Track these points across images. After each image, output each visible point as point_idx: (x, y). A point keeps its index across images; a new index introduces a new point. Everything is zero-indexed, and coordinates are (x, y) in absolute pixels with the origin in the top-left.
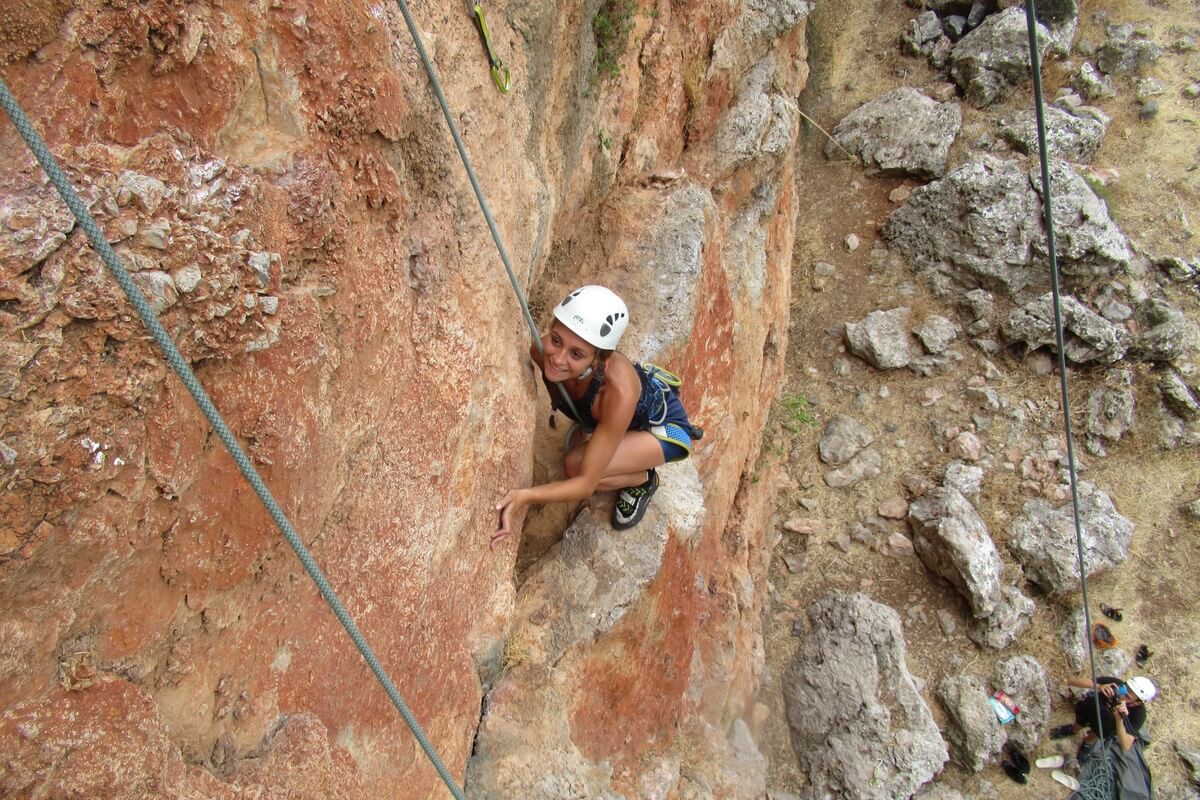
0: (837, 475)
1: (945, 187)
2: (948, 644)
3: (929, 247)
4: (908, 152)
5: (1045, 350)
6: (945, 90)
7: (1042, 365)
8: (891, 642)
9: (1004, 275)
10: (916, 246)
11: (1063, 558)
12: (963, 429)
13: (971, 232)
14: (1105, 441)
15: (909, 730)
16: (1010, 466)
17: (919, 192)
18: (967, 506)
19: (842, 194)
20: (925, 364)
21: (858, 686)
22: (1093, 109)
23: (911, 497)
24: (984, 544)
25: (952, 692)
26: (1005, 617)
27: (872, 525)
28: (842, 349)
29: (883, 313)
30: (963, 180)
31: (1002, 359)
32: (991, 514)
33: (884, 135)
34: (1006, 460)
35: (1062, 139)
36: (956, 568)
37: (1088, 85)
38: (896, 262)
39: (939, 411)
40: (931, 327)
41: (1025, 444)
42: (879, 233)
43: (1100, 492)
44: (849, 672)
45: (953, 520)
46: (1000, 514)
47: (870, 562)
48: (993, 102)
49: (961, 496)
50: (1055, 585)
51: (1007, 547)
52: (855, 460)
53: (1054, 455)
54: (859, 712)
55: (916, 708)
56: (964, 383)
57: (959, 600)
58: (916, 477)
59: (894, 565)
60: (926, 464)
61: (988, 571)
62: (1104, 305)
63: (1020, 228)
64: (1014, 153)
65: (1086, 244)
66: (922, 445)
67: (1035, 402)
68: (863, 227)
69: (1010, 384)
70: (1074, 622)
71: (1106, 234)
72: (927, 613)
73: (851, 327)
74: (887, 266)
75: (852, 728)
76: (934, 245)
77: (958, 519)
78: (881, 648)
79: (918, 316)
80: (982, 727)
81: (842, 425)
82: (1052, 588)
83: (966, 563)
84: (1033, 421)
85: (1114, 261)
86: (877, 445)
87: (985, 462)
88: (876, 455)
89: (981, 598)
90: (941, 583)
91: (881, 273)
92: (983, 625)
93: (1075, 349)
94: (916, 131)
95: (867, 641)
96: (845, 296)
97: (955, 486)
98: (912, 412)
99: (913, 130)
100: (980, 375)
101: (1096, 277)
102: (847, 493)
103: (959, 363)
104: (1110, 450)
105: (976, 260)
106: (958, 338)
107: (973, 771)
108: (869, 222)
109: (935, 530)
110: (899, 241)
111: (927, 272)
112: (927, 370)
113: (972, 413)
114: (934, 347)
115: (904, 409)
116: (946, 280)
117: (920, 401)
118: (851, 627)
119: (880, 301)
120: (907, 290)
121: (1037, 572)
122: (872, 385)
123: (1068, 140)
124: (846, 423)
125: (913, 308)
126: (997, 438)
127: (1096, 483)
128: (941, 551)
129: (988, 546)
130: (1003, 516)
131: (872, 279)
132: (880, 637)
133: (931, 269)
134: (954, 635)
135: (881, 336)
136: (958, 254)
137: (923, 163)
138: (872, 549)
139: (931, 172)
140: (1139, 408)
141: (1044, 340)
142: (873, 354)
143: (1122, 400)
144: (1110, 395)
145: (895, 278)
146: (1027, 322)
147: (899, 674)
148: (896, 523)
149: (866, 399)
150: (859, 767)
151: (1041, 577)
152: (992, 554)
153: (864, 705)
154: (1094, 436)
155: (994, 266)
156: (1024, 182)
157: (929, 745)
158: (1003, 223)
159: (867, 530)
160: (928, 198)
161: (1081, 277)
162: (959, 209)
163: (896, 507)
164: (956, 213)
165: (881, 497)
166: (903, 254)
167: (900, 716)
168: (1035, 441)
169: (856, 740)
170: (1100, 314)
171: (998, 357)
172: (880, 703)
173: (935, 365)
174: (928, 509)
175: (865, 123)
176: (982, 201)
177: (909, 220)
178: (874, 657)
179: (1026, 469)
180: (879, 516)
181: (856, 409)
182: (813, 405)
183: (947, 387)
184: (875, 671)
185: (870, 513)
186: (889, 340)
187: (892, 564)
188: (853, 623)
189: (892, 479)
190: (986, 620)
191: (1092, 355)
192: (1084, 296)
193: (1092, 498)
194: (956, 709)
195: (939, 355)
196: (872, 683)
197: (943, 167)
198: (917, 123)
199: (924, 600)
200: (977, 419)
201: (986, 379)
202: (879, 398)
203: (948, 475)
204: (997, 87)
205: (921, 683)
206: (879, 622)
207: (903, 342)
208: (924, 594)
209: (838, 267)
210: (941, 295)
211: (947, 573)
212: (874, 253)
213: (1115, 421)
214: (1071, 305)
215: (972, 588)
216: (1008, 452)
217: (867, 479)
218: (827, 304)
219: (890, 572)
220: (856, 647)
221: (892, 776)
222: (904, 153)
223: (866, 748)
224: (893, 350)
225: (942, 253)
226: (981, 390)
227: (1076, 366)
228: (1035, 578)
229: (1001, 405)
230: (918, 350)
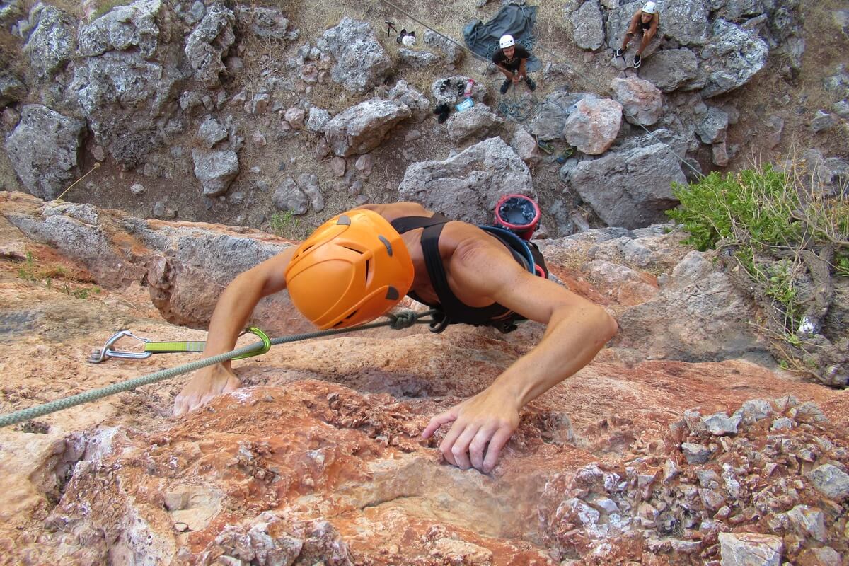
0: (316, 203)
1: (97, 118)
2: (427, 135)
3: (144, 133)
4: (64, 145)
5: (225, 60)
6: (10, 115)
7: (236, 64)
8: (431, 169)
9: (170, 82)
10: (143, 143)
11: (370, 60)
12: (283, 118)
13: (135, 102)
14: (289, 28)
15: (484, 159)
16: (308, 89)
17: (99, 137)
18: (338, 117)
19: (97, 196)
20: (236, 141)
21: (458, 190)
22: (32, 12)
23: (331, 155)
24: (365, 107)
25: (458, 133)
26: (410, 97)
27: (350, 180)
28: (223, 198)
29: (196, 168)
30: (92, 104)
31: (231, 89)
32: (342, 103)
33: (47, 162)
34: (304, 92)
35: (58, 35)
36: (381, 126)
37: (10, 13)
38: (155, 158)
39: (269, 134)
40: (208, 135)
41: (292, 79)
42: (130, 170)
43: (325, 35)
44: (449, 196)
45: (349, 126)
46: (342, 98)
47: (376, 183)
48: (23, 81)
49: (332, 121)
50: (388, 67)
51: (364, 94)
52: (306, 191)
53: (300, 61)
54: (474, 190)
55: (471, 155)
56: (249, 116)
57: (399, 126)
58: (317, 151)
59: (377, 168)
60: (308, 144)
61: (382, 106)
62: (192, 18)
63: (134, 68)
64: (68, 70)
65: (149, 23)
66: (294, 146)
67: (263, 71)
68: (125, 181)
69: (249, 85)
70: (410, 57)
71: (141, 9)
72: (407, 147)
73: (206, 191)
74: (159, 164)
75: (484, 195)
76: (144, 129)
77: (348, 123)
78: (436, 175)
79: (199, 144)
80: (478, 116)
81: (280, 199)
82: (390, 69)
83: (378, 119)
84: (277, 73)
85: (162, 6)
86: (294, 175)
87: (306, 105)
88: (302, 176)
89: (400, 111)
90: (388, 138)
91: (163, 169)
92: (415, 112)
93: (226, 40)
94: (46, 138)
95: (430, 184)
96: (182, 195)
97: (324, 125)
98: (270, 152)
99: (45, 142)
100: (243, 105)
101: (172, 20)
102: (328, 197)
103: (235, 118)
104: (296, 26)
105: (157, 100)
106: (216, 118)
107: (503, 123)
108: (121, 176)
109: (356, 138)
110: (138, 155)
111: (165, 136)
112: (240, 140)
113: (271, 112)
114: (223, 134)
115: (268, 157)
116: (171, 123)
117: (262, 147)
118: (421, 194)
119: (186, 170)
120: (177, 151)
121: (379, 78)
122: (250, 178)
123: (58, 31)
124: (279, 196)
125: (193, 147)
126: (289, 97)
127: (319, 37)
128: (369, 135)
129: (366, 105)
130: (343, 96)
131: (168, 175)
132: (428, 176)
133: (162, 134)
134: (421, 131)
135: (214, 169)
136: (151, 113)
137: (74, 135)
138: (367, 181)
139: (82, 129)
140: (266, 4)
141: (219, 60)
142: (228, 176)
143: (261, 15)
144: (258, 22)
145: (168, 159)
146: (207, 69)
147: (450, 164)
148: (349, 165)
149: (261, 182)
150: (507, 191)
151: (383, 75)
152: (370, 103)
153: (470, 187)
154: (286, 34)
155: (163, 87)
156: (97, 61)
157: (491, 147)
158: (130, 79)
159: (354, 184)
160: (105, 132)
161: (172, 30)
162: (116, 109)
163: (338, 165)
164: (119, 112)
165: (331, 174)
166: (149, 153)
167: (475, 164)
168: (290, 73)
169: (491, 192)
170: (200, 21)
171: (231, 92)
172: (468, 176)
173: (236, 134)
174: (341, 143)
175: (36, 176)
176: (111, 92)
177: (122, 146)
178: (440, 179)
179: (311, 79)
180: (344, 176)
181: (268, 190)
182: (265, 219)
183: (252, 127)
184: (449, 179)
185: (342, 182)
186: (218, 164)
187: (376, 168)
188: (419, 192)
189: (319, 167)
190: (413, 110)
191: (230, 29)
192: (185, 31)
193: (329, 40)
194: (468, 131)
195: (229, 131)
196: (456, 181)
197: (78, 120)
198: (39, 137)
199: (399, 149)
200: (275, 108)
201: (246, 101)
202: (260, 174)
203: (316, 129)
204: (11, 77)
205: (452, 152)
206: (418, 176)
207: (219, 155)
208: (396, 149)
209: (158, 199)
210: (183, 127)
211: (383, 132)
212: (147, 173)
213: (276, 20)
214: (195, 38)
215: (393, 117)
216: (299, 90)
217: (319, 183)
218: (187, 208)
219: (382, 170)
220: (434, 191)
221: (511, 170)
222: (65, 148)
223: (496, 186)
224: (226, 162)
225: (150, 124)
226: (255, 104)
227: (237, 41)
228: (383, 79)
229: (265, 93)
230: (225, 145)
